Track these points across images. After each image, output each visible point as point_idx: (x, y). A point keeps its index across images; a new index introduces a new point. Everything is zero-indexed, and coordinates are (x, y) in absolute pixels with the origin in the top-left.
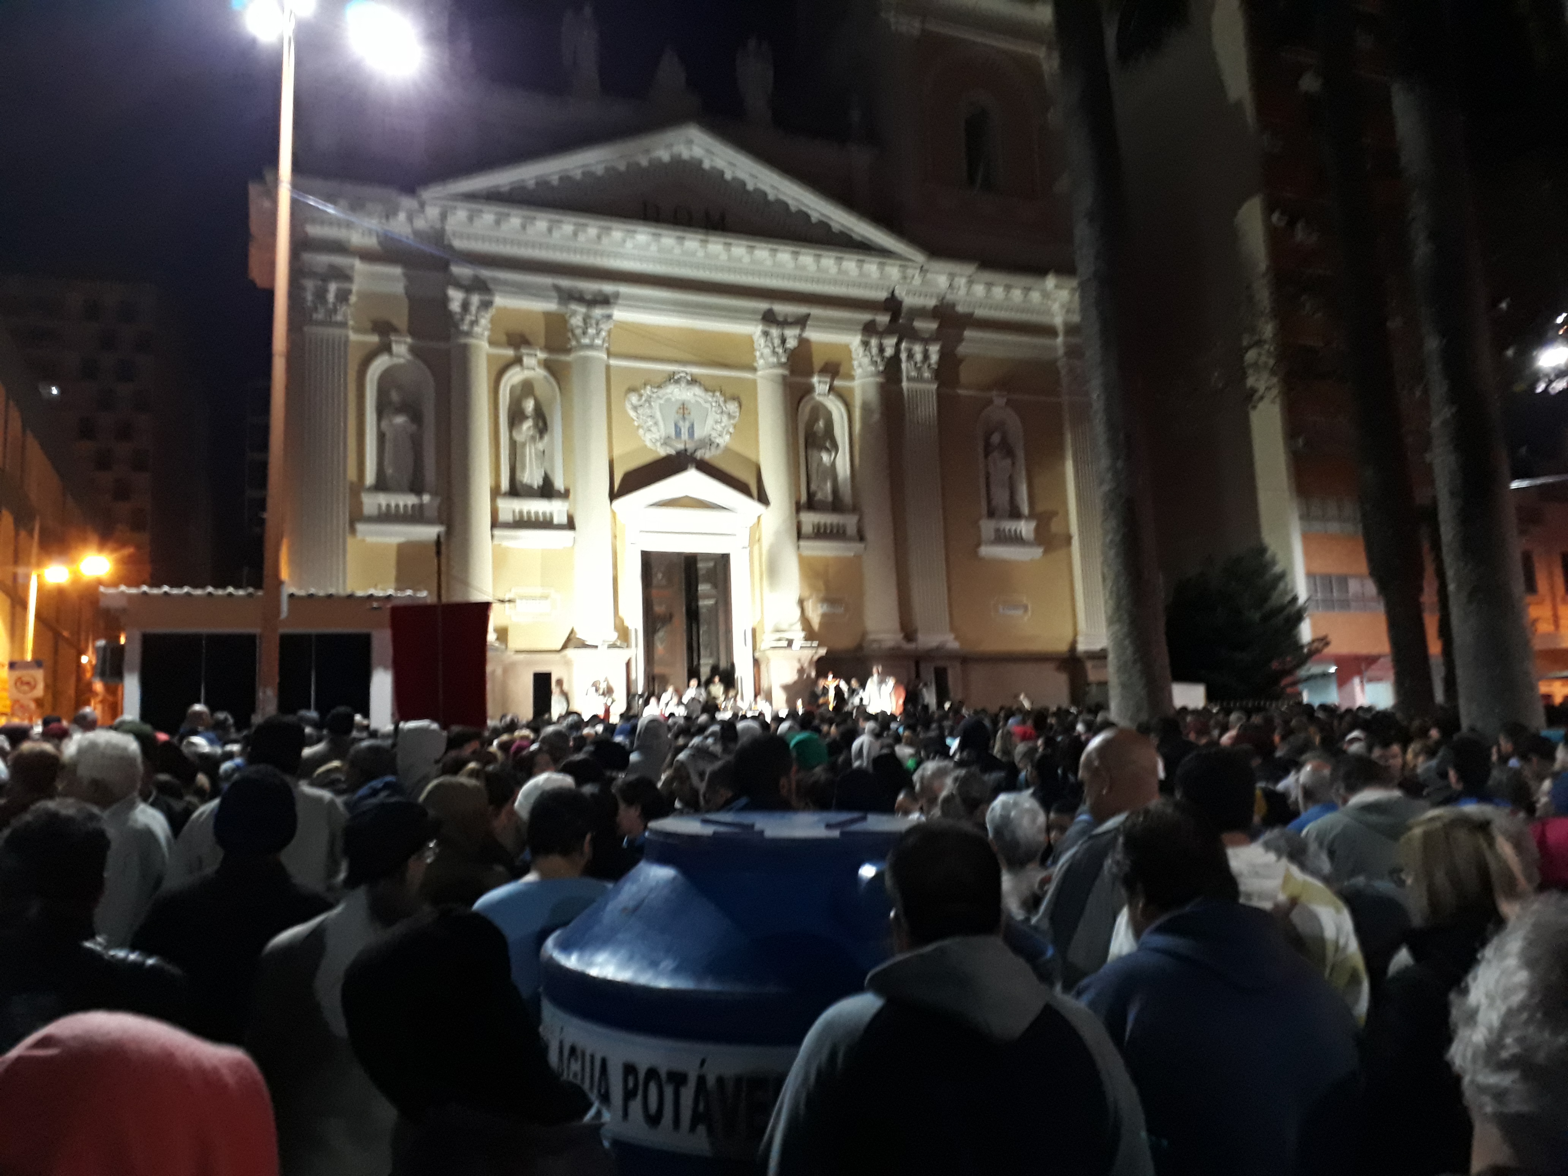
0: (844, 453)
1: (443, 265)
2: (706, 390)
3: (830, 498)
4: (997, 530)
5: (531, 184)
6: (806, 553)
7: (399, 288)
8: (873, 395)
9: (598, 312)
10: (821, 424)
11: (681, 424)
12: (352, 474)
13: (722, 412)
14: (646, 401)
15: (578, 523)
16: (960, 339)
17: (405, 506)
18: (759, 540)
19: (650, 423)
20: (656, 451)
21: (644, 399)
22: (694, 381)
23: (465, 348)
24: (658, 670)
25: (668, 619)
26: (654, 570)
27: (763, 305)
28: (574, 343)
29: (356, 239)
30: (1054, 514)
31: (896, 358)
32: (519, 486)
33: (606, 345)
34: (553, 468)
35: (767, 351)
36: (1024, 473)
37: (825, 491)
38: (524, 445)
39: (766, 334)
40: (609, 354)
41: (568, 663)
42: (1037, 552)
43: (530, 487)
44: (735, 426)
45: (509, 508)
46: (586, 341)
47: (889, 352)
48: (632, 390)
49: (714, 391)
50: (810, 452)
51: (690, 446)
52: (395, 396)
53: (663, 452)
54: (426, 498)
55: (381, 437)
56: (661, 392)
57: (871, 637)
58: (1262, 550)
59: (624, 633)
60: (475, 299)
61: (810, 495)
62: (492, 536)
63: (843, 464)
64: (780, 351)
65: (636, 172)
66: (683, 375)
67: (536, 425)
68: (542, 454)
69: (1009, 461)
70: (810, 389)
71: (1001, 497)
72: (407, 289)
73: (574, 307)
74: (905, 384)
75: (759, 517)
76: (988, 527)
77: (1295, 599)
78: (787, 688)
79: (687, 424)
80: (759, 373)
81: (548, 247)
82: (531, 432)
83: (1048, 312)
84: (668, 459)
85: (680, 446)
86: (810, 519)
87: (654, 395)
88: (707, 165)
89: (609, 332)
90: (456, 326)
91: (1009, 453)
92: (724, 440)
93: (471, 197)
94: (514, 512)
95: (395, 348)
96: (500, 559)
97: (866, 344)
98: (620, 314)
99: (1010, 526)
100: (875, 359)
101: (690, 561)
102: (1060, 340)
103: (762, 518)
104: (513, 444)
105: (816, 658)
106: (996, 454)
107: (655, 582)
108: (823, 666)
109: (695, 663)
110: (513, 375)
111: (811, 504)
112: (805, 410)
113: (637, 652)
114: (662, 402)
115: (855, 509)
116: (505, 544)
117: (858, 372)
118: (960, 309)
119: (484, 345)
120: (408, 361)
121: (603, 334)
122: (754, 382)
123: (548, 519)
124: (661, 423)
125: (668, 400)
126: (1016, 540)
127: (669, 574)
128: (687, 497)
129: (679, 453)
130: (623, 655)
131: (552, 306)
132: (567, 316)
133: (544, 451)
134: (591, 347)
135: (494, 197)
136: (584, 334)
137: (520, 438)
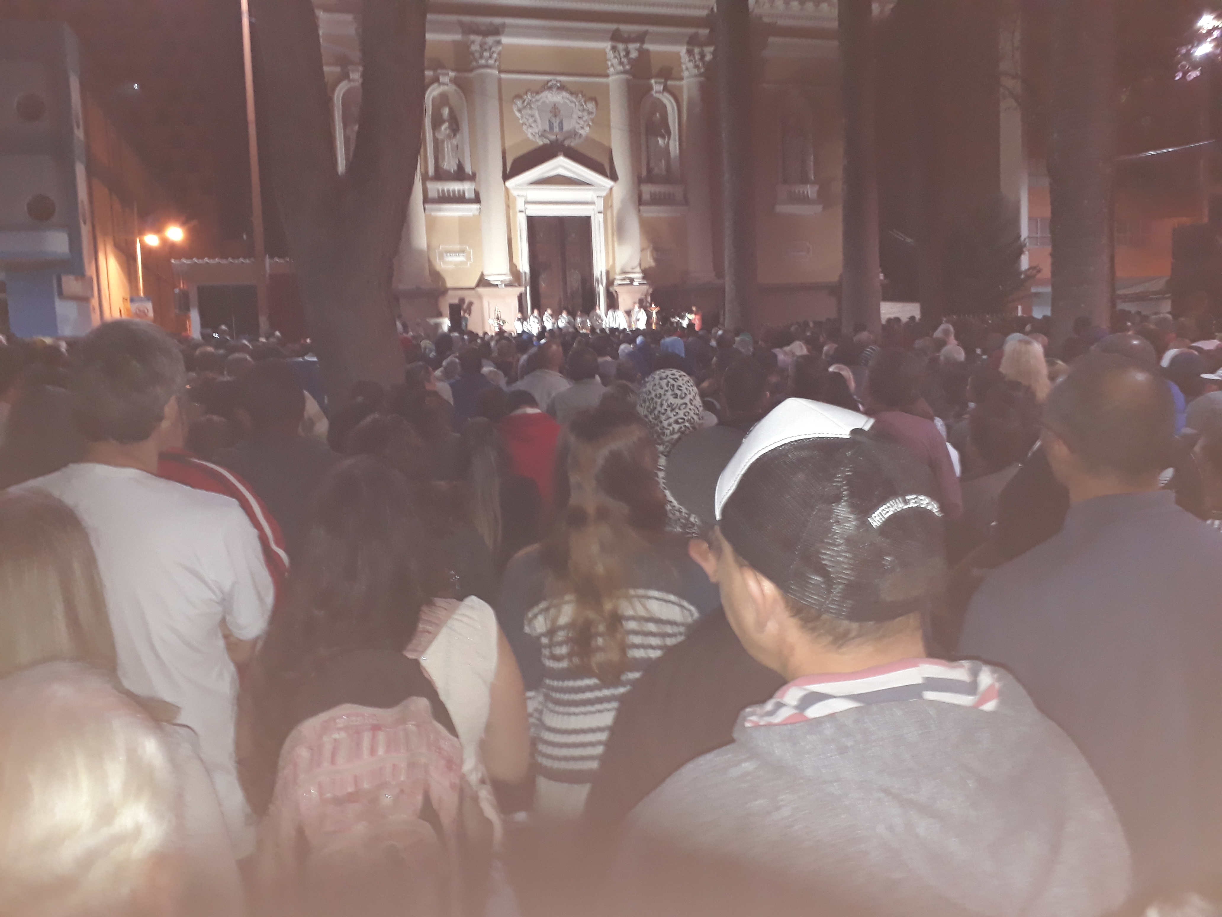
2: (572, 93)
3: (664, 173)
4: (790, 193)
6: (645, 215)
7: (351, 30)
8: (696, 92)
9: (490, 40)
10: (658, 115)
11: (553, 120)
13: (584, 110)
14: (529, 104)
15: (482, 197)
16: (765, 44)
18: (611, 206)
19: (531, 120)
20: (536, 142)
21: (526, 103)
22: (562, 88)
25: (549, 265)
26: (537, 229)
27: (613, 26)
28: (474, 64)
30: (833, 178)
32: (441, 172)
33: (497, 63)
35: (615, 61)
37: (660, 168)
38: (443, 142)
39: (614, 48)
40: (500, 71)
42: (819, 208)
43: (448, 172)
44: (592, 120)
45: (435, 188)
46: (483, 62)
47: (708, 57)
48: (518, 96)
49: (577, 95)
50: (649, 137)
51: (560, 137)
52: (353, 111)
53: (540, 142)
55: (347, 139)
56: (538, 97)
57: (691, 275)
59: (517, 276)
61: (649, 171)
62: (425, 209)
64: (625, 60)
66: (554, 82)
67: (450, 127)
68: (456, 149)
69: (800, 140)
70: (649, 89)
71: (794, 168)
73: (472, 36)
75: (611, 189)
76: (782, 190)
77: (1019, 237)
79: (558, 122)
80: (611, 78)
82: (448, 131)
84: (544, 146)
85: (553, 137)
86: (647, 190)
87: (534, 100)
89: (499, 54)
91: (802, 132)
92: (585, 132)
94: (438, 191)
95: (351, 75)
96: (431, 225)
97: (690, 52)
98: (506, 40)
100: (697, 63)
101: (561, 222)
103: (613, 190)
104: (436, 141)
105: (651, 291)
106: (791, 134)
110: (435, 89)
111: (649, 178)
112: (645, 105)
113: (526, 288)
114: (539, 104)
115: (682, 181)
116: (434, 214)
117: (686, 74)
120: (361, 84)
121: (495, 55)
122: (607, 86)
123: (462, 196)
124: (539, 120)
125: (544, 103)
126: (804, 200)
127: (548, 234)
128: (558, 175)
129: (552, 142)
130: (516, 291)
132: (469, 44)
133: (457, 146)
134: (487, 66)
136: (481, 57)
137: (440, 136)
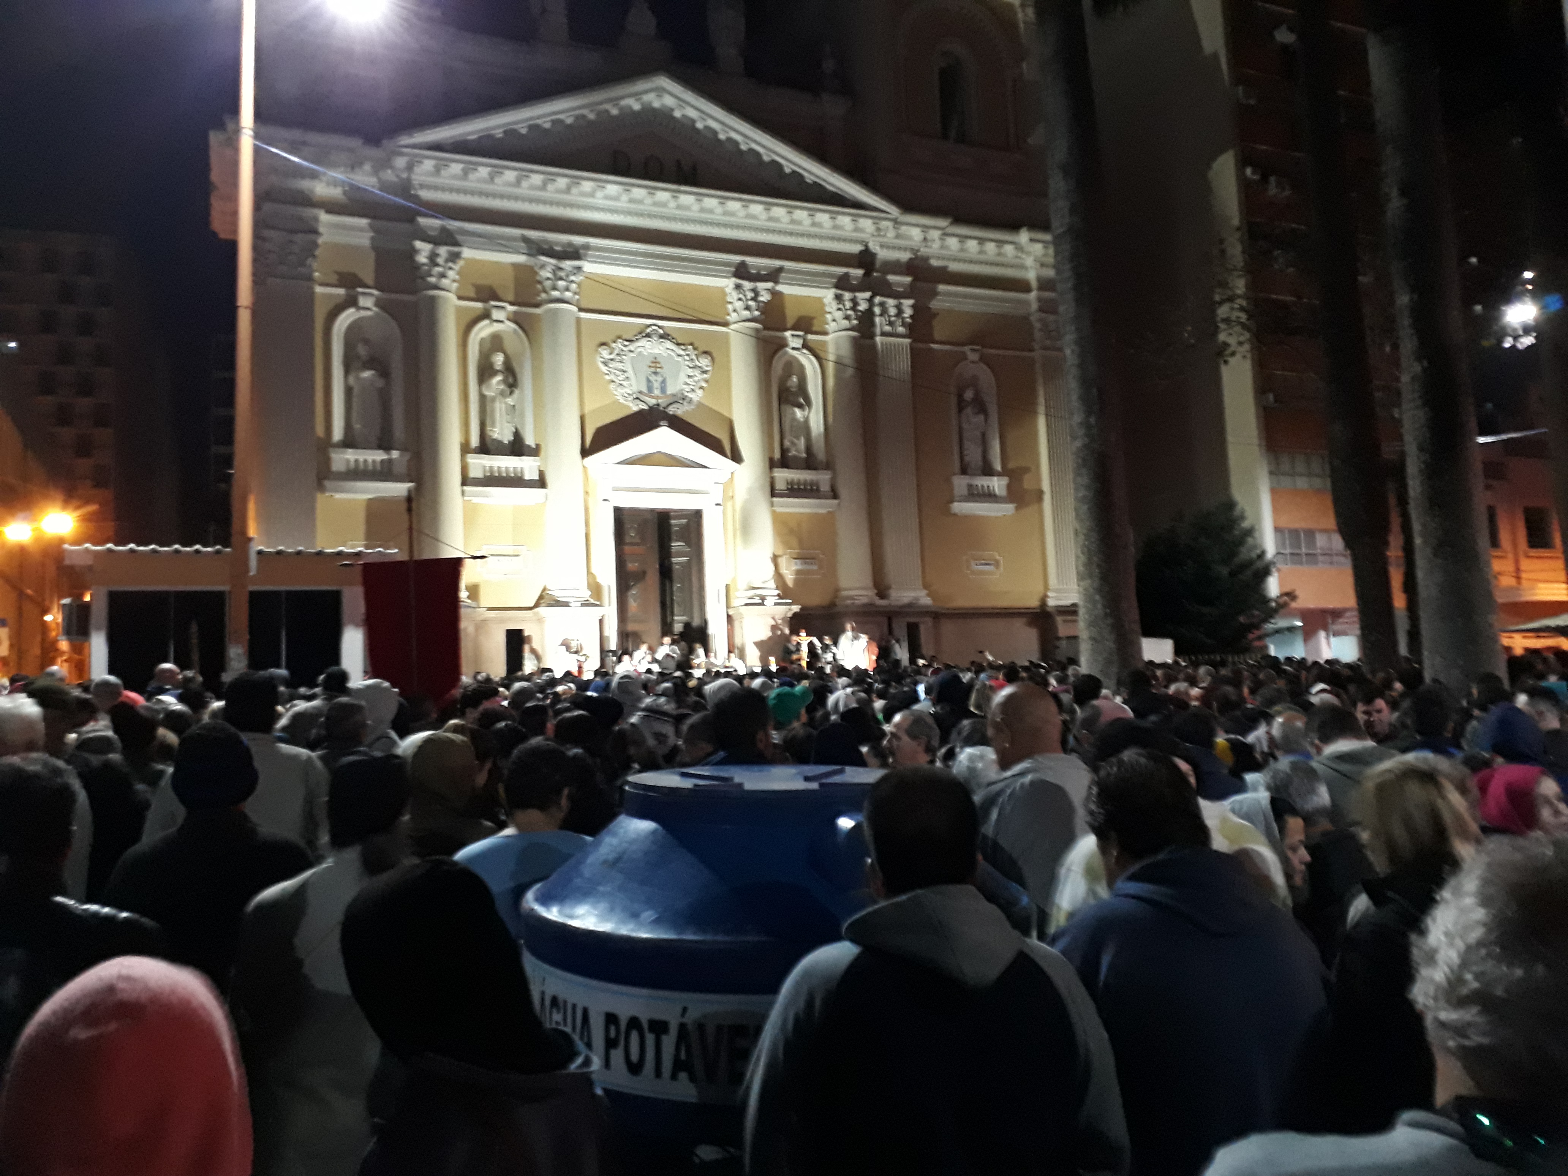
0: (817, 411)
1: (408, 216)
2: (678, 344)
3: (804, 455)
4: (970, 486)
5: (499, 133)
6: (779, 510)
7: (364, 240)
8: (846, 351)
9: (568, 264)
10: (795, 379)
11: (653, 378)
12: (320, 431)
13: (695, 367)
14: (618, 354)
15: (549, 479)
16: (935, 294)
17: (374, 461)
18: (733, 497)
19: (622, 377)
20: (628, 407)
21: (616, 352)
22: (665, 336)
23: (433, 300)
24: (631, 627)
25: (640, 576)
26: (627, 526)
27: (737, 258)
28: (543, 296)
29: (321, 189)
30: (1026, 470)
31: (869, 313)
32: (488, 441)
33: (576, 298)
34: (523, 424)
35: (739, 305)
36: (997, 431)
37: (799, 448)
38: (493, 399)
39: (738, 287)
40: (580, 309)
41: (540, 621)
42: (1009, 508)
43: (500, 442)
44: (706, 381)
45: (480, 464)
46: (556, 294)
47: (863, 306)
48: (604, 344)
49: (685, 347)
50: (783, 407)
51: (662, 402)
52: (362, 350)
53: (635, 407)
54: (395, 454)
55: (349, 391)
56: (631, 348)
57: (845, 593)
58: (1231, 505)
59: (596, 589)
60: (443, 251)
61: (784, 451)
62: (463, 493)
63: (815, 418)
64: (753, 304)
65: (605, 122)
66: (655, 328)
67: (505, 381)
68: (512, 410)
69: (982, 417)
70: (783, 344)
71: (973, 454)
72: (373, 239)
73: (544, 258)
74: (878, 339)
75: (732, 473)
76: (960, 483)
77: (1262, 554)
78: (759, 645)
79: (660, 379)
80: (733, 327)
81: (516, 198)
82: (502, 387)
83: (1022, 267)
84: (641, 412)
85: (652, 402)
86: (783, 476)
87: (625, 349)
88: (677, 114)
89: (579, 285)
90: (423, 278)
91: (982, 409)
92: (697, 396)
93: (437, 147)
94: (484, 468)
95: (363, 301)
96: (471, 516)
97: (838, 298)
98: (588, 267)
99: (982, 482)
100: (850, 312)
101: (663, 518)
102: (1033, 295)
103: (735, 475)
104: (483, 398)
105: (790, 615)
106: (969, 411)
107: (628, 540)
108: (797, 623)
109: (669, 620)
110: (481, 329)
111: (784, 461)
112: (778, 366)
113: (610, 610)
114: (632, 355)
115: (828, 466)
116: (475, 500)
117: (831, 326)
118: (934, 263)
119: (452, 297)
120: (376, 314)
121: (574, 286)
122: (726, 337)
123: (520, 475)
124: (633, 378)
125: (640, 354)
126: (989, 496)
127: (641, 533)
128: (659, 452)
129: (651, 408)
130: (595, 613)
131: (521, 259)
132: (536, 269)
133: (514, 407)
134: (561, 300)
135: (461, 147)
136: (555, 288)
137: (489, 393)
